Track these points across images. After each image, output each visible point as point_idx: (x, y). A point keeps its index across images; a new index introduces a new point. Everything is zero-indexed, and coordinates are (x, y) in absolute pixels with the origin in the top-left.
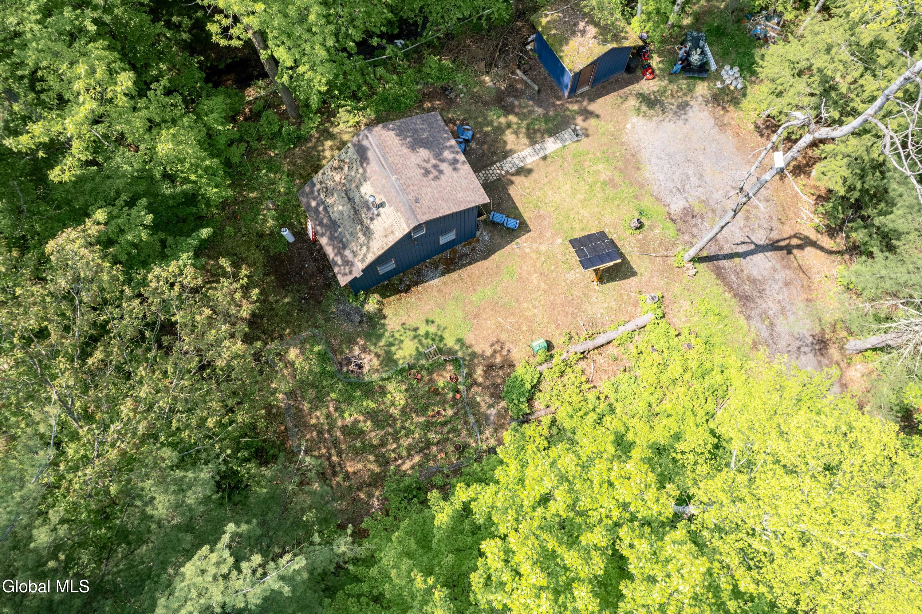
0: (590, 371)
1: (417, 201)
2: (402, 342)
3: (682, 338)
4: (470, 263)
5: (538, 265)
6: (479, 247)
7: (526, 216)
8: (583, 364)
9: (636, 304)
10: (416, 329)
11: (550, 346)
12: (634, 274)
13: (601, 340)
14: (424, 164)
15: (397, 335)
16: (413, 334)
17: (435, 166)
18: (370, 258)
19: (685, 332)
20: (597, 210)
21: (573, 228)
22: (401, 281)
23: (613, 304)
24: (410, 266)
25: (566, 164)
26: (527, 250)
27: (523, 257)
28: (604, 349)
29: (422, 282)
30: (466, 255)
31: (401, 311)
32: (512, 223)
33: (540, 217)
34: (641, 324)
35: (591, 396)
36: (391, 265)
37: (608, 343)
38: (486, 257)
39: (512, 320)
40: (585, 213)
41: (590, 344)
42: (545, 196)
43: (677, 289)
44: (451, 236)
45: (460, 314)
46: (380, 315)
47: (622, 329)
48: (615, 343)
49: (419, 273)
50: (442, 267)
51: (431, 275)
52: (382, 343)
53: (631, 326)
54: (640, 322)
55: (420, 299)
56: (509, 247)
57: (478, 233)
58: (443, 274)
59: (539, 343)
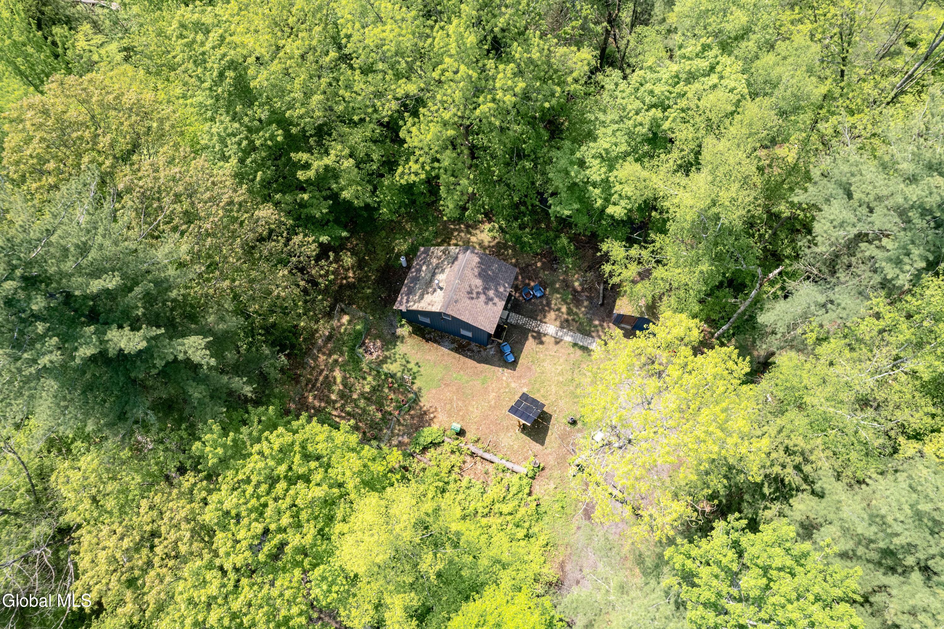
0: (468, 465)
1: (456, 302)
2: (396, 361)
3: (530, 498)
4: (470, 357)
5: (502, 391)
6: (483, 353)
7: (521, 361)
8: (468, 459)
9: (526, 459)
10: (408, 362)
11: (461, 433)
12: (542, 444)
13: (487, 456)
14: (473, 287)
15: (397, 356)
16: (404, 363)
17: (478, 293)
18: (415, 308)
19: (534, 497)
20: (561, 393)
21: (539, 391)
22: (429, 333)
23: (516, 447)
24: (441, 330)
25: (572, 355)
26: (504, 378)
27: (499, 379)
28: (487, 463)
29: (439, 343)
30: (473, 351)
31: (416, 347)
32: (511, 359)
33: (529, 369)
34: (515, 469)
35: (454, 476)
36: (428, 321)
37: (492, 462)
38: (479, 362)
39: (460, 403)
40: (554, 389)
41: (480, 453)
42: (544, 360)
43: (556, 473)
44: (470, 334)
45: (440, 376)
46: (402, 339)
47: (504, 461)
48: (494, 465)
49: (442, 337)
50: (455, 345)
51: (446, 344)
52: (387, 353)
53: (509, 465)
54: (516, 468)
55: (430, 350)
56: (497, 368)
57: (489, 346)
58: (452, 350)
59: (457, 427)
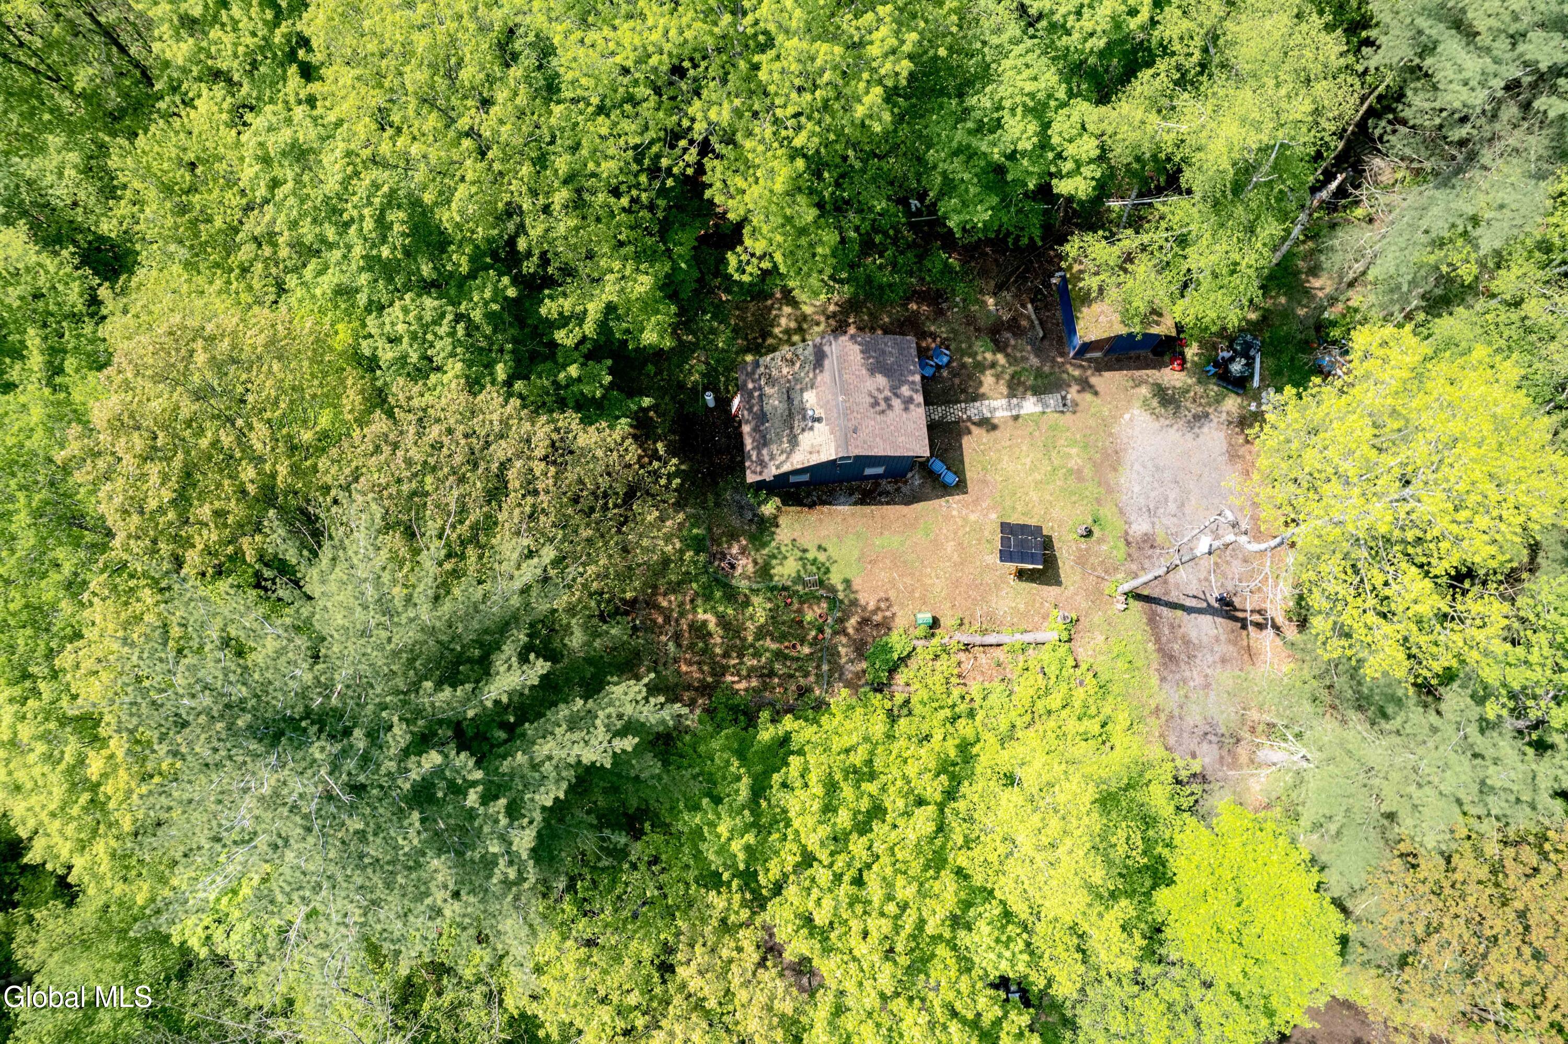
0: (966, 666)
1: (855, 432)
2: (785, 558)
3: (1078, 672)
4: (888, 503)
5: (960, 533)
6: (905, 489)
7: (968, 475)
8: (962, 656)
9: (1045, 617)
10: (805, 551)
11: (935, 623)
12: (1058, 583)
13: (991, 639)
14: (876, 394)
15: (783, 549)
16: (800, 554)
17: (887, 399)
18: (786, 468)
19: (1084, 667)
20: (1048, 497)
21: (1014, 508)
22: (809, 494)
23: (1022, 607)
24: (826, 483)
25: (1037, 434)
26: (955, 513)
27: (948, 518)
28: (992, 650)
29: (830, 504)
30: (887, 493)
31: (796, 525)
32: (951, 478)
33: (984, 482)
34: (1039, 640)
35: (956, 692)
36: (806, 477)
37: (999, 645)
38: (908, 503)
39: (908, 581)
40: (1034, 496)
41: (978, 639)
42: (1000, 460)
43: (1098, 618)
44: (880, 470)
45: (856, 553)
46: (774, 522)
47: (1018, 636)
48: (1005, 648)
49: (832, 492)
50: (857, 496)
51: (842, 499)
52: (765, 551)
53: (1028, 637)
54: (1040, 636)
55: (821, 520)
56: (936, 502)
57: (909, 475)
58: (855, 504)
59: (925, 617)
